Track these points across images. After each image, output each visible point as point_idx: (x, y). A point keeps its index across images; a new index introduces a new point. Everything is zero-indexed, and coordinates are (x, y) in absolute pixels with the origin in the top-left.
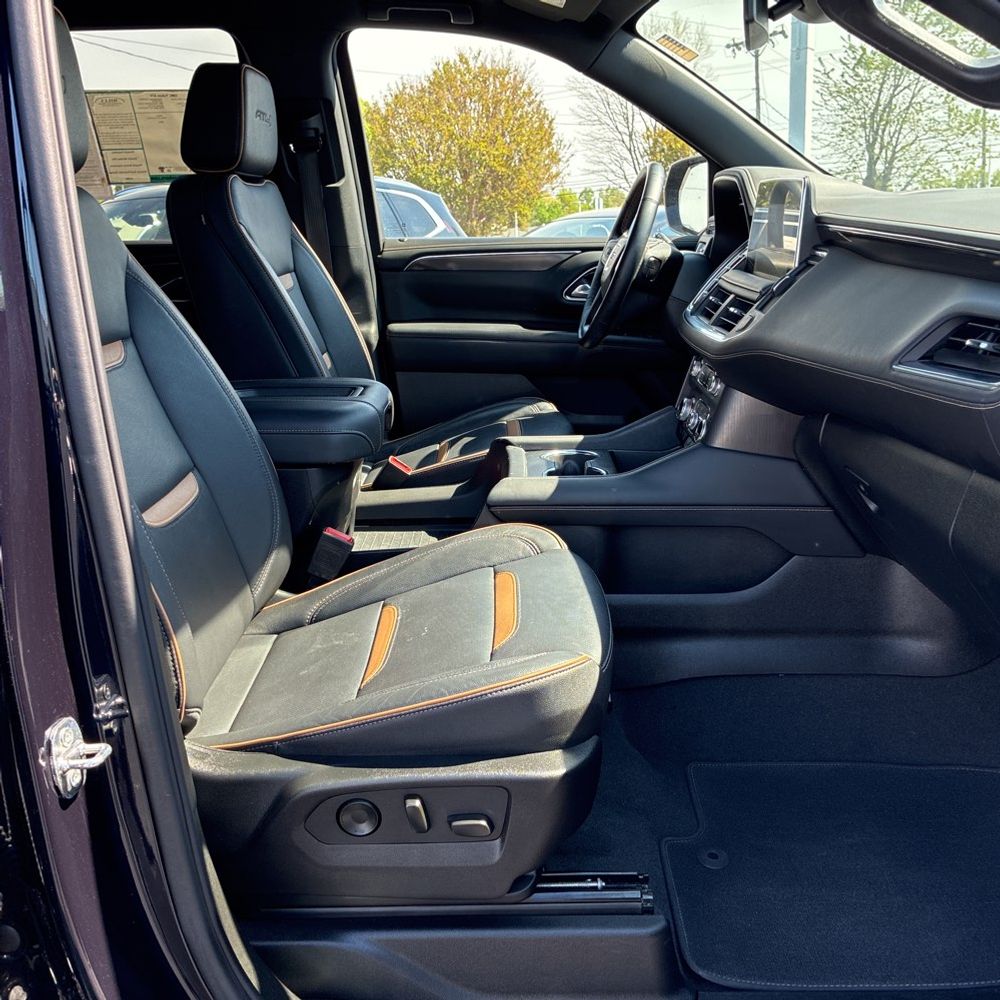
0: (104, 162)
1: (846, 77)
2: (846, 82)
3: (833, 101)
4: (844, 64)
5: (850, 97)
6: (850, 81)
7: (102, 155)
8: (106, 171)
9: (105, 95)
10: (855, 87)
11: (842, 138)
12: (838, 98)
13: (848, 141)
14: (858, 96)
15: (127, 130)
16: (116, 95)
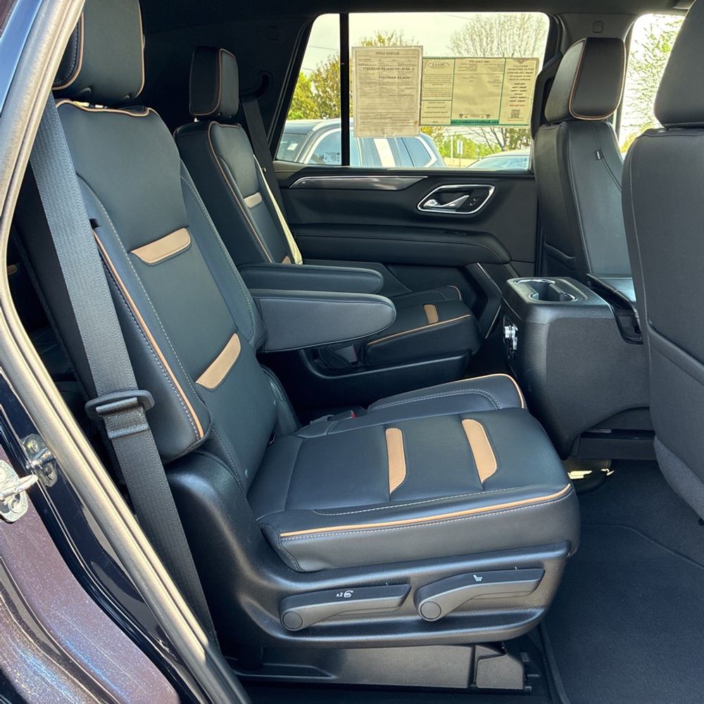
0: (420, 109)
1: (647, 57)
2: (646, 60)
3: (636, 73)
4: (645, 47)
5: (649, 71)
6: (649, 60)
7: (421, 104)
8: (420, 116)
9: (437, 60)
10: (652, 65)
11: (642, 101)
12: (641, 72)
13: (646, 103)
14: (655, 71)
15: (444, 86)
16: (444, 61)
